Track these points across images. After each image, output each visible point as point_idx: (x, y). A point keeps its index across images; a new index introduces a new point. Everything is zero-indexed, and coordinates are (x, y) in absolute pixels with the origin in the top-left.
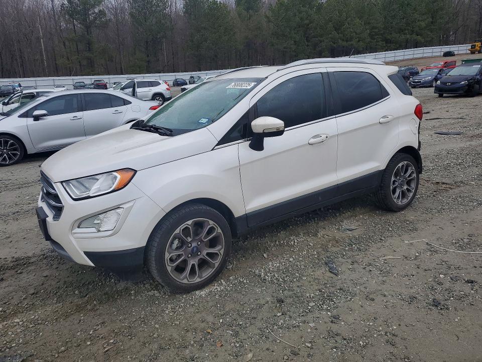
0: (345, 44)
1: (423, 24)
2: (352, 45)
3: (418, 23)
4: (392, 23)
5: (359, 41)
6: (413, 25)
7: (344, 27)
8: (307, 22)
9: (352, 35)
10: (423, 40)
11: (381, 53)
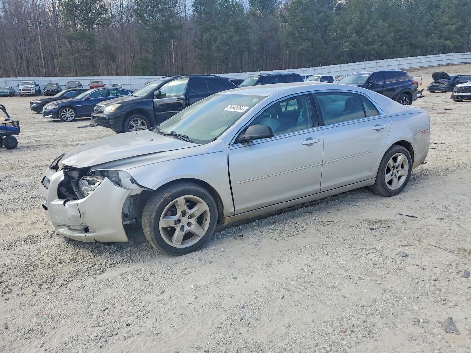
0: (366, 47)
1: (453, 28)
2: (374, 49)
3: (447, 27)
4: (418, 26)
5: (382, 45)
6: (441, 29)
7: (366, 29)
8: (326, 23)
9: (375, 37)
10: (452, 46)
11: (405, 59)
